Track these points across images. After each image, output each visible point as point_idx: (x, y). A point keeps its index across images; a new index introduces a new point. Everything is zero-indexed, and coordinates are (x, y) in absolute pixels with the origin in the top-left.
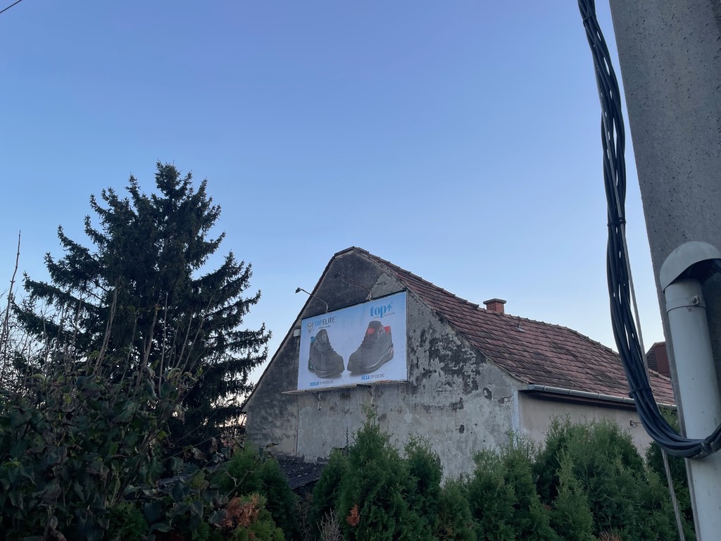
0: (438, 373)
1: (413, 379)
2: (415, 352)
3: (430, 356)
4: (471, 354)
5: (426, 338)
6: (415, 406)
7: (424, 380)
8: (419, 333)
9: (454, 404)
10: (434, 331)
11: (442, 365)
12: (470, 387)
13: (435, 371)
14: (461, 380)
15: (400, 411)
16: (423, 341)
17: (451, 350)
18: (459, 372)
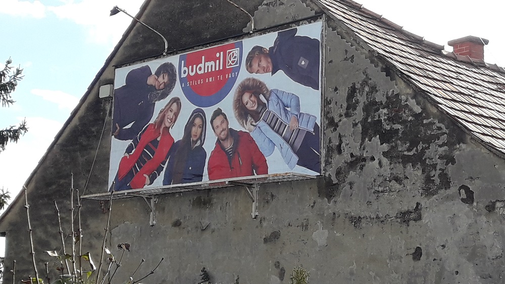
1: (331, 172)
2: (337, 125)
3: (364, 132)
4: (439, 128)
5: (357, 102)
6: (334, 217)
7: (352, 173)
8: (344, 92)
9: (404, 214)
10: (373, 89)
11: (385, 147)
12: (436, 183)
13: (373, 159)
14: (419, 173)
16: (351, 106)
17: (404, 122)
18: (418, 160)
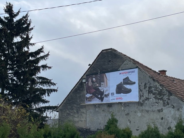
0: (152, 99)
1: (141, 101)
2: (142, 91)
4: (166, 93)
5: (147, 86)
6: (142, 110)
7: (146, 101)
8: (143, 84)
9: (159, 110)
10: (150, 84)
11: (154, 96)
12: (166, 104)
14: (162, 102)
16: (145, 87)
17: (158, 91)
18: (161, 99)
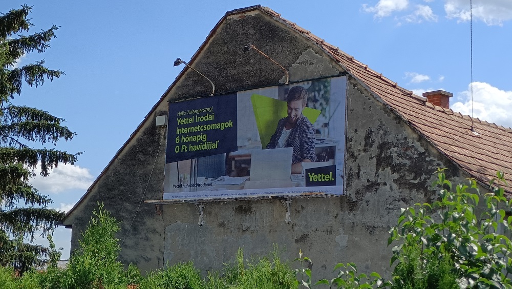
0: (388, 187)
1: (351, 192)
2: (356, 158)
3: (379, 164)
4: (438, 165)
5: (373, 141)
7: (368, 194)
8: (362, 134)
11: (396, 176)
13: (385, 184)
15: (330, 232)
16: (368, 145)
17: (410, 158)
18: (421, 186)
